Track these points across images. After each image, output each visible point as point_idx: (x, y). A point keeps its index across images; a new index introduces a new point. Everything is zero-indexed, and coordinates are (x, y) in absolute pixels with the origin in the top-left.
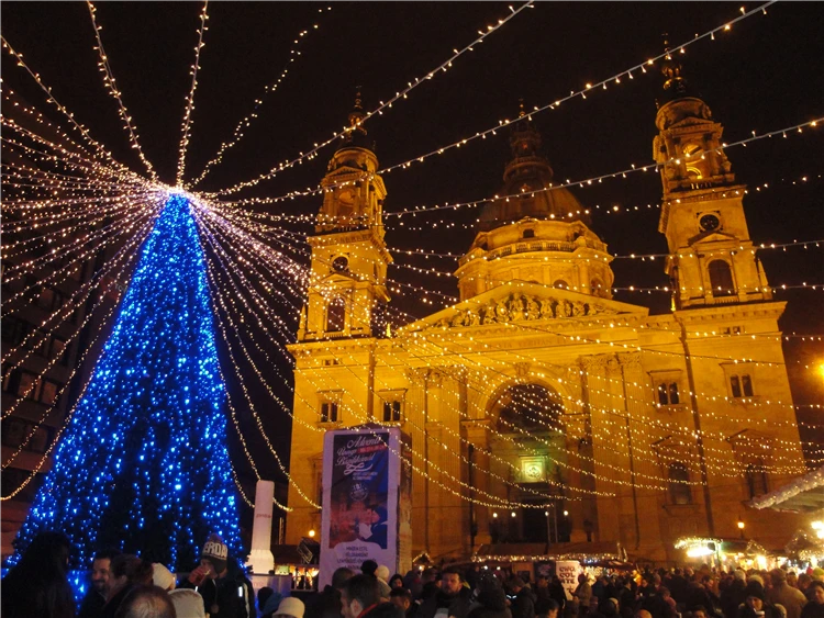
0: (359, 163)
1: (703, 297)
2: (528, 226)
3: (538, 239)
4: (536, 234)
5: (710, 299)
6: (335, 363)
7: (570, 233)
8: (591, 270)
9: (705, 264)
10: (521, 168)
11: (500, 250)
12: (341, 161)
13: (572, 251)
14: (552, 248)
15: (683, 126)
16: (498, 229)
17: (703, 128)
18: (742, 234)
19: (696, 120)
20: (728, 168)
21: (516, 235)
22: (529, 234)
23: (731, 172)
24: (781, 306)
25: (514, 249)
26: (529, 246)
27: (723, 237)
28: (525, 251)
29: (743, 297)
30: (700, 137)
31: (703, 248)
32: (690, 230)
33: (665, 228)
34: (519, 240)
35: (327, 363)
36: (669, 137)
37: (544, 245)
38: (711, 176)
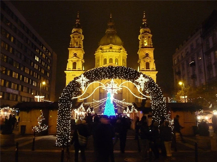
0: (79, 32)
1: (144, 69)
2: (111, 46)
3: (113, 49)
4: (113, 48)
5: (145, 69)
6: (75, 75)
7: (119, 48)
8: (123, 57)
9: (145, 63)
10: (110, 31)
11: (105, 51)
12: (75, 31)
13: (120, 52)
14: (116, 52)
15: (145, 34)
16: (105, 46)
17: (148, 35)
18: (152, 57)
19: (147, 33)
20: (152, 44)
21: (108, 48)
22: (111, 48)
23: (152, 45)
24: (157, 72)
25: (108, 51)
26: (111, 51)
27: (149, 58)
28: (110, 52)
29: (151, 70)
30: (148, 37)
31: (145, 60)
32: (143, 56)
33: (139, 53)
34: (109, 49)
35: (73, 75)
36: (142, 36)
37: (114, 51)
38: (149, 45)
